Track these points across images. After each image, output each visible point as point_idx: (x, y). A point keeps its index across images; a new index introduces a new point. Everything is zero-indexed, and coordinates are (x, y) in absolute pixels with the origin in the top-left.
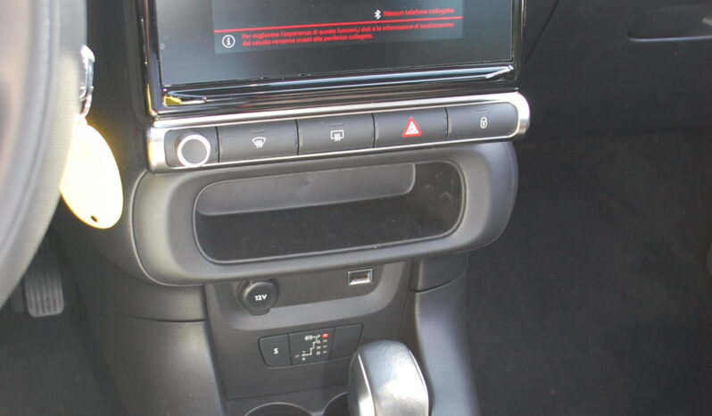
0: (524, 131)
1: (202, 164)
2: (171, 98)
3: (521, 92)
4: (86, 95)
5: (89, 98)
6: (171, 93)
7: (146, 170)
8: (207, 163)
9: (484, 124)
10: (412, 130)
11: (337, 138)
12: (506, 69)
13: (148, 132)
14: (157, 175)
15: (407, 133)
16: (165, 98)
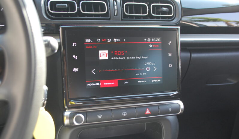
0: (182, 112)
1: (81, 124)
2: (72, 102)
3: (181, 100)
4: (45, 101)
5: (46, 102)
6: (72, 101)
7: (63, 126)
8: (83, 123)
9: (170, 110)
10: (148, 112)
11: (125, 115)
12: (176, 93)
13: (64, 113)
14: (66, 127)
15: (146, 113)
16: (70, 102)
